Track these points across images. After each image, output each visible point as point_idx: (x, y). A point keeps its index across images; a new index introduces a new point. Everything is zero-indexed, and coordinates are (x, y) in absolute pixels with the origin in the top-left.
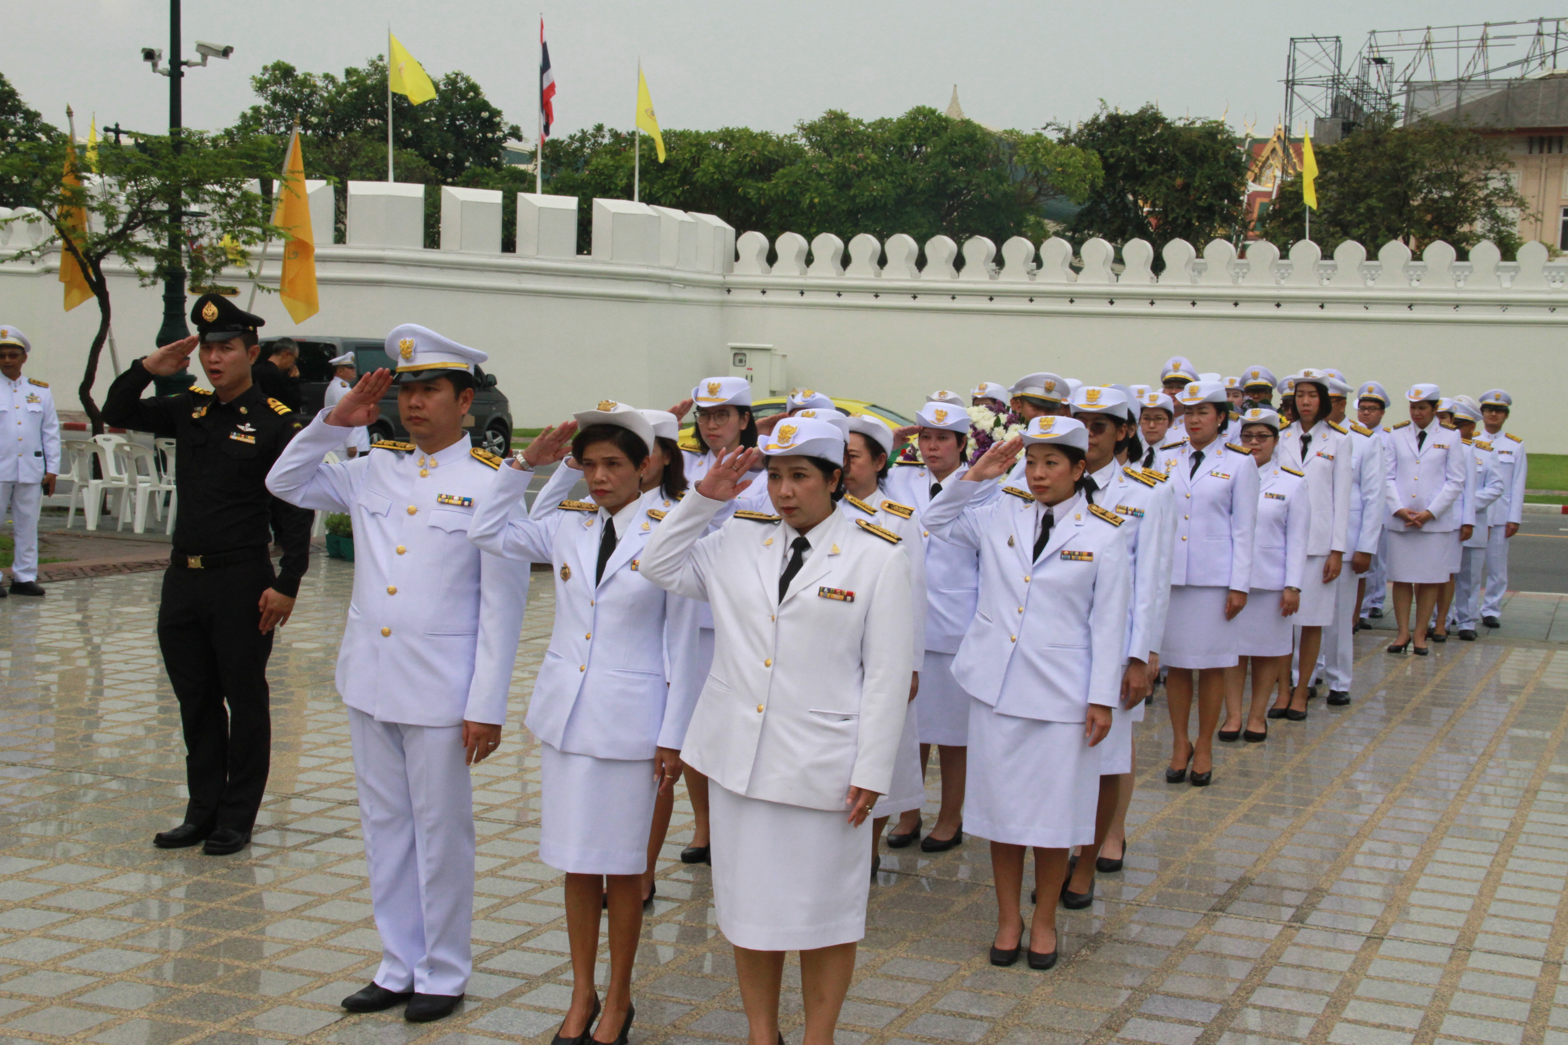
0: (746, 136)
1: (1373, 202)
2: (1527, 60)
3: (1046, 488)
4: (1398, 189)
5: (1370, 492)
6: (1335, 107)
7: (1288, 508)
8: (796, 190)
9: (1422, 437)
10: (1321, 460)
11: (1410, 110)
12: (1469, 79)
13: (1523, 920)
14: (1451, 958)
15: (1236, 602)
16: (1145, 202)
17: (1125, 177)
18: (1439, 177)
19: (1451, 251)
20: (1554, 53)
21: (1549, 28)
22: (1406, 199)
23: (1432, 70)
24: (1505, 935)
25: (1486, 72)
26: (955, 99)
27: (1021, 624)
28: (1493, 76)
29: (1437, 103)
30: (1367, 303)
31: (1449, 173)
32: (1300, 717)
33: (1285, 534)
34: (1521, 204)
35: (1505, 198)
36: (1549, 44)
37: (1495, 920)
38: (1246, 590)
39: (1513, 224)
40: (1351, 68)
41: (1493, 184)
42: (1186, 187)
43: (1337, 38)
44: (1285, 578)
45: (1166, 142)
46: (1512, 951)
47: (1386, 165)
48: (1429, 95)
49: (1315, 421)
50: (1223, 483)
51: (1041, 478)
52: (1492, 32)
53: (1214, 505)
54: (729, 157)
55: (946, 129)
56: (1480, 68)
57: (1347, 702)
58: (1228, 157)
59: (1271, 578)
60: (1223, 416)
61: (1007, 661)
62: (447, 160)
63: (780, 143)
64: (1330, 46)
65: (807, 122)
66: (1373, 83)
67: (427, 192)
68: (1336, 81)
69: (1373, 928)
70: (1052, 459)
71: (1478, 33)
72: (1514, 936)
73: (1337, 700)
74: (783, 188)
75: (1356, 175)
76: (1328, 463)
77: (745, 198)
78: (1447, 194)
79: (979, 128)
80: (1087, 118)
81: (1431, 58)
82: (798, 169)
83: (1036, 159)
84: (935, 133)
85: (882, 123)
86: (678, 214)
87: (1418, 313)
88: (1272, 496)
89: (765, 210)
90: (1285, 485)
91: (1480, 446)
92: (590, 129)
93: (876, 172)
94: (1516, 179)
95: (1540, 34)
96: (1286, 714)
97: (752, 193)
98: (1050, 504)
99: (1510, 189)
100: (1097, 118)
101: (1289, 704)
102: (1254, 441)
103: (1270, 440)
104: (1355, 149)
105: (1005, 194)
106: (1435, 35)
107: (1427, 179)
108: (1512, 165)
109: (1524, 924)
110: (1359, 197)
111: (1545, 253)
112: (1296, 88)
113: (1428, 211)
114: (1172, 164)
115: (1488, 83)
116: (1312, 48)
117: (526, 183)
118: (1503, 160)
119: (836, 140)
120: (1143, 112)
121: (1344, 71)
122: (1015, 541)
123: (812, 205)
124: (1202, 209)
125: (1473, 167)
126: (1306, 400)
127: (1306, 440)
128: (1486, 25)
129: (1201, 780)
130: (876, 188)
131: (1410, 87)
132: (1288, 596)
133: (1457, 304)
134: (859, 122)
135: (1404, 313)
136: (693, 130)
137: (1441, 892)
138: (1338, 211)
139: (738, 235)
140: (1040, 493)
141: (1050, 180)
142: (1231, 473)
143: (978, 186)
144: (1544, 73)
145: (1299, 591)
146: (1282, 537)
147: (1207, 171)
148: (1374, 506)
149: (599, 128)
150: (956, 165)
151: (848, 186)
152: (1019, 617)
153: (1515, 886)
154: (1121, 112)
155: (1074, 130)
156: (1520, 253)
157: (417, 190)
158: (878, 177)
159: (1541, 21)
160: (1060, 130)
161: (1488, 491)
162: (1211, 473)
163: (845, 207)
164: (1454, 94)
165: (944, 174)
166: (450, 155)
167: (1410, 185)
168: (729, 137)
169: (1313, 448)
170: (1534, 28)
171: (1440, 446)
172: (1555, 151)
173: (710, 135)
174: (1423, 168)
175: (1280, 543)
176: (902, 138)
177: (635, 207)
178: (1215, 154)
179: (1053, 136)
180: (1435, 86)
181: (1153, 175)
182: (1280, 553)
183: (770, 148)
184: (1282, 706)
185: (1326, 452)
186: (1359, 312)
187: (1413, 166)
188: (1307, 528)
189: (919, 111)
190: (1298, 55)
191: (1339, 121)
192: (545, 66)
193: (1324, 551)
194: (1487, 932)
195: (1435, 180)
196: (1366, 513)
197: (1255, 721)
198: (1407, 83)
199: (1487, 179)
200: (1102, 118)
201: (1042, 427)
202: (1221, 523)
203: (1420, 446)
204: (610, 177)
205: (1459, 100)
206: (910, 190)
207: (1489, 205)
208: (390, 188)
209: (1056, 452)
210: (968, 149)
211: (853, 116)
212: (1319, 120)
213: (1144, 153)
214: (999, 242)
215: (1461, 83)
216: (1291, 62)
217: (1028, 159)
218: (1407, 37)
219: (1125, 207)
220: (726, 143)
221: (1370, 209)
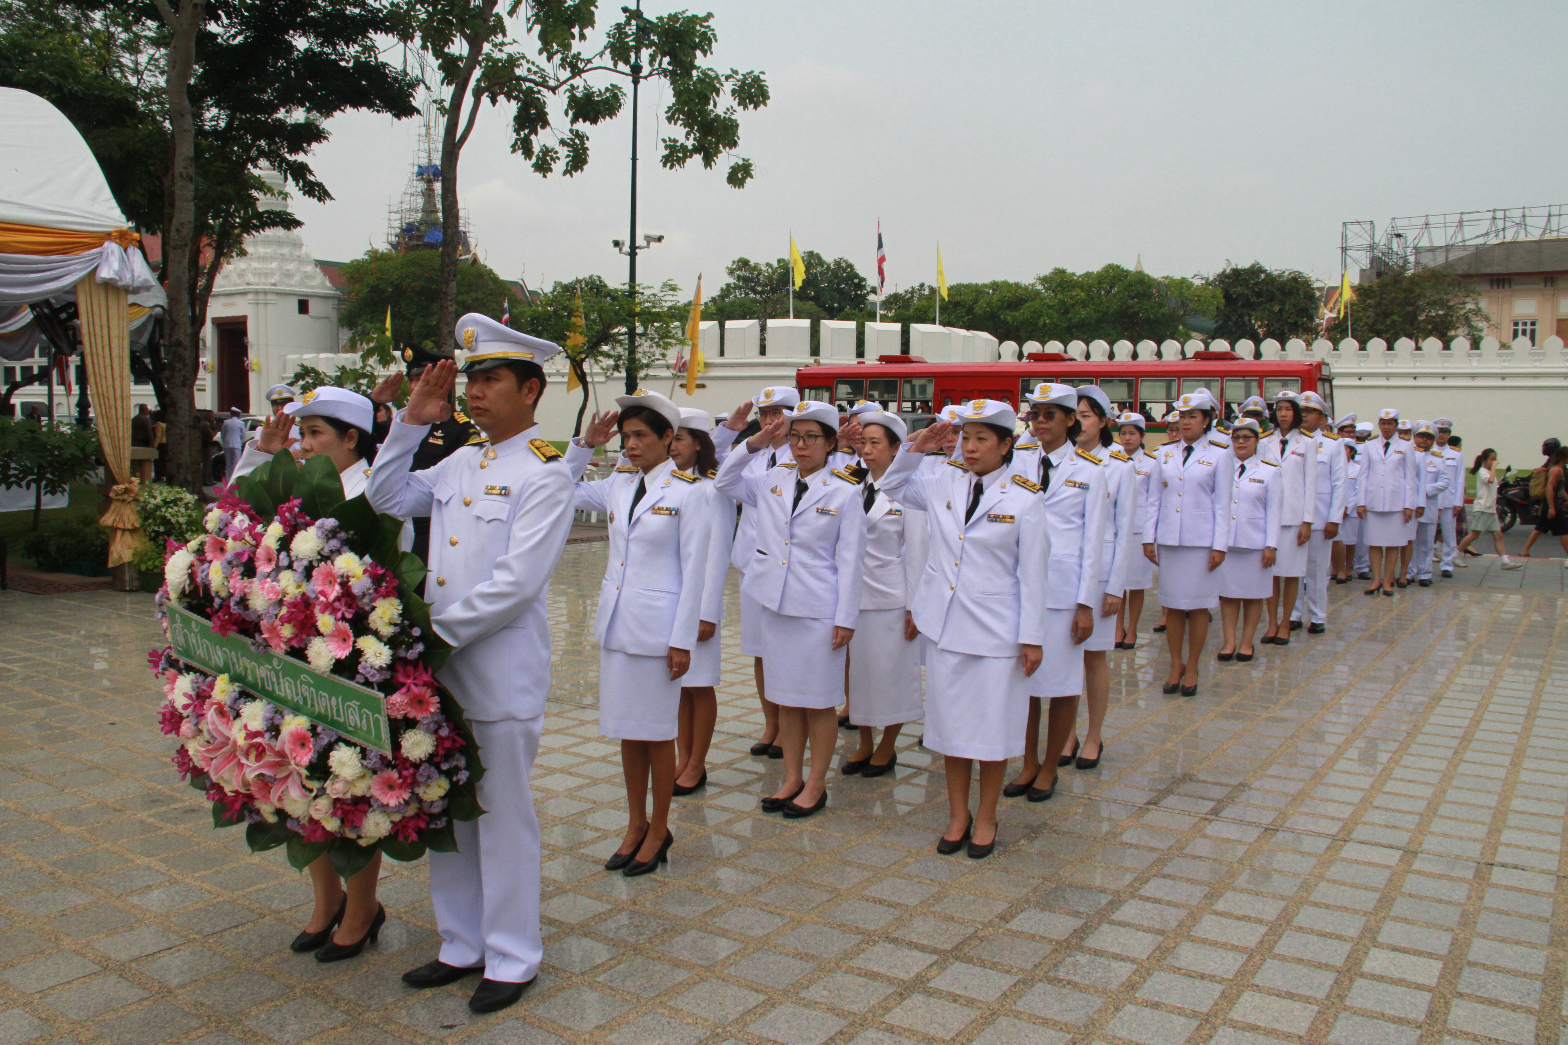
0: (1006, 284)
1: (1395, 318)
2: (1487, 234)
3: (976, 460)
4: (1410, 308)
5: (1338, 479)
6: (1371, 263)
7: (1266, 489)
8: (1036, 316)
9: (1387, 445)
10: (1294, 456)
11: (1417, 263)
12: (1453, 245)
13: (1399, 811)
14: (1328, 848)
15: (1217, 559)
16: (1256, 320)
17: (1243, 306)
18: (1435, 303)
19: (1440, 344)
20: (1504, 230)
21: (1499, 215)
22: (1414, 316)
23: (1430, 240)
24: (1380, 825)
25: (1464, 241)
26: (1139, 263)
27: (958, 575)
28: (1467, 243)
29: (1434, 260)
30: (1388, 376)
31: (1441, 299)
32: (1284, 642)
33: (1265, 508)
34: (1487, 319)
35: (1476, 314)
36: (1500, 223)
37: (1377, 811)
38: (1225, 550)
39: (1481, 330)
40: (1381, 239)
41: (1470, 306)
42: (1281, 310)
43: (1372, 222)
44: (1265, 539)
45: (1267, 284)
46: (1382, 841)
47: (1402, 295)
48: (1429, 255)
49: (1290, 429)
50: (1208, 469)
51: (973, 452)
52: (1465, 217)
53: (1201, 486)
54: (995, 298)
55: (1126, 276)
56: (1459, 239)
57: (1322, 631)
58: (1306, 293)
59: (1254, 540)
60: (1207, 420)
61: (946, 605)
62: (834, 308)
63: (1026, 289)
64: (1367, 227)
65: (1042, 275)
66: (1395, 249)
67: (812, 323)
68: (1372, 247)
69: (1274, 820)
70: (982, 435)
71: (1457, 218)
72: (1387, 826)
73: (1316, 629)
74: (1028, 315)
75: (1384, 302)
76: (1299, 458)
77: (1005, 322)
78: (1441, 312)
79: (1148, 276)
80: (1219, 271)
81: (1429, 234)
82: (1036, 304)
83: (1181, 294)
84: (1120, 280)
85: (1088, 275)
86: (963, 332)
87: (1420, 382)
88: (1254, 480)
89: (1018, 330)
90: (1264, 472)
91: (1433, 454)
92: (917, 286)
93: (1084, 304)
94: (1483, 304)
95: (1494, 218)
96: (1271, 640)
97: (1009, 319)
98: (980, 474)
99: (1479, 309)
100: (1224, 271)
101: (1277, 633)
102: (1241, 441)
103: (1253, 440)
104: (1383, 286)
105: (1163, 314)
106: (1431, 220)
107: (1428, 304)
108: (1479, 294)
109: (1398, 814)
110: (1387, 315)
111: (1498, 345)
112: (1348, 252)
113: (1429, 323)
114: (1271, 299)
115: (1465, 247)
116: (1356, 228)
117: (872, 317)
118: (1473, 292)
119: (1059, 285)
120: (1253, 266)
121: (1376, 241)
122: (952, 505)
123: (1045, 324)
124: (1291, 324)
125: (1456, 296)
126: (1284, 412)
127: (1284, 443)
128: (1462, 213)
129: (1189, 692)
130: (1083, 313)
131: (1417, 250)
132: (1267, 554)
133: (1444, 376)
134: (1074, 274)
135: (1411, 382)
136: (974, 282)
137: (1340, 786)
138: (1374, 324)
139: (1000, 343)
140: (972, 464)
141: (1191, 306)
142: (1214, 461)
143: (1146, 310)
144: (1499, 241)
145: (1275, 549)
146: (1262, 510)
147: (1293, 301)
148: (1340, 490)
149: (922, 285)
150: (1132, 298)
151: (1067, 312)
152: (956, 569)
153: (1402, 780)
154: (1239, 267)
155: (1211, 279)
156: (1483, 344)
157: (806, 323)
158: (1084, 307)
159: (1494, 211)
160: (1202, 278)
161: (1440, 484)
162: (1199, 462)
163: (1065, 325)
164: (1444, 254)
165: (1125, 303)
166: (836, 305)
167: (1417, 307)
168: (995, 286)
169: (1289, 448)
170: (1490, 214)
171: (1399, 452)
172: (1507, 287)
173: (985, 286)
174: (1425, 297)
175: (1262, 515)
176: (1100, 283)
177: (937, 328)
178: (1298, 290)
179: (1197, 282)
180: (1432, 249)
181: (1260, 304)
182: (1262, 522)
183: (1020, 291)
184: (1272, 635)
185: (1298, 451)
186: (1383, 382)
187: (1419, 296)
188: (1281, 504)
189: (1110, 267)
190: (1348, 232)
191: (1375, 271)
192: (880, 246)
193: (1298, 522)
194: (1365, 823)
195: (1433, 304)
196: (1335, 495)
197: (1244, 646)
198: (1415, 248)
199: (1464, 303)
200: (1228, 271)
201: (975, 409)
202: (1205, 499)
203: (1385, 452)
204: (925, 312)
205: (1447, 257)
206: (1105, 314)
207: (1467, 319)
208: (791, 322)
209: (985, 429)
210: (1139, 288)
211: (1069, 270)
212: (1362, 271)
213: (1254, 291)
214: (1159, 344)
215: (1448, 248)
216: (1344, 237)
217: (1176, 294)
218: (1414, 222)
219: (1244, 324)
220: (994, 290)
221: (1393, 322)
